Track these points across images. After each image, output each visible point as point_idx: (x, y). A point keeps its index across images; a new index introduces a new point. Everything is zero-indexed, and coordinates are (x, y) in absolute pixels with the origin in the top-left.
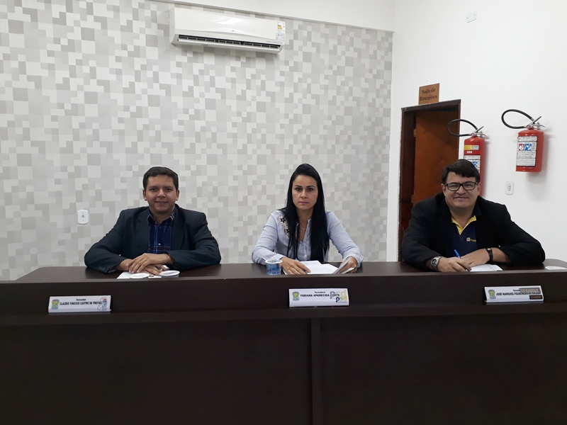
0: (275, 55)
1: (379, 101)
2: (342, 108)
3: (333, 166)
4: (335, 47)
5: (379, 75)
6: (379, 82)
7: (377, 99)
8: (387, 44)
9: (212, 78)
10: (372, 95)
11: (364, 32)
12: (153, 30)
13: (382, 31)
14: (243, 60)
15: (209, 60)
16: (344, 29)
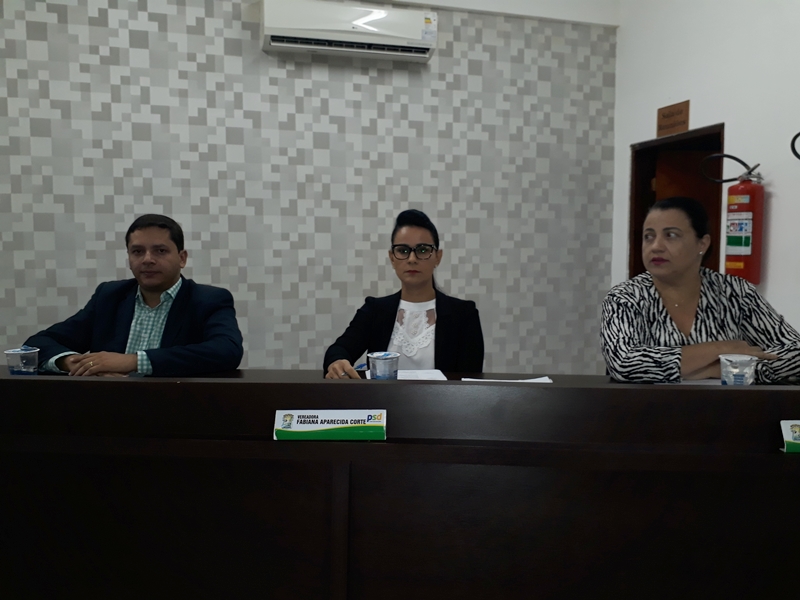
0: (424, 65)
1: (594, 135)
2: (533, 146)
3: (518, 237)
4: (521, 52)
5: (594, 94)
6: (594, 106)
7: (591, 132)
8: (606, 46)
9: (325, 102)
10: (582, 126)
11: (568, 28)
12: (235, 32)
13: (598, 26)
14: (374, 74)
15: (320, 75)
16: (536, 24)
